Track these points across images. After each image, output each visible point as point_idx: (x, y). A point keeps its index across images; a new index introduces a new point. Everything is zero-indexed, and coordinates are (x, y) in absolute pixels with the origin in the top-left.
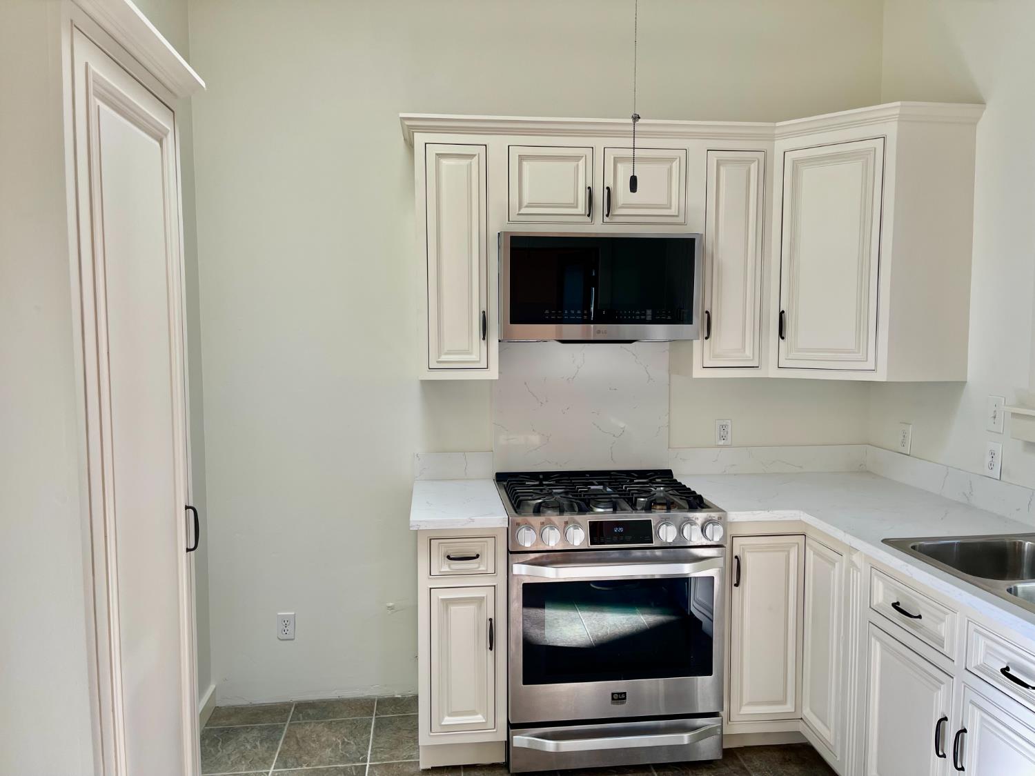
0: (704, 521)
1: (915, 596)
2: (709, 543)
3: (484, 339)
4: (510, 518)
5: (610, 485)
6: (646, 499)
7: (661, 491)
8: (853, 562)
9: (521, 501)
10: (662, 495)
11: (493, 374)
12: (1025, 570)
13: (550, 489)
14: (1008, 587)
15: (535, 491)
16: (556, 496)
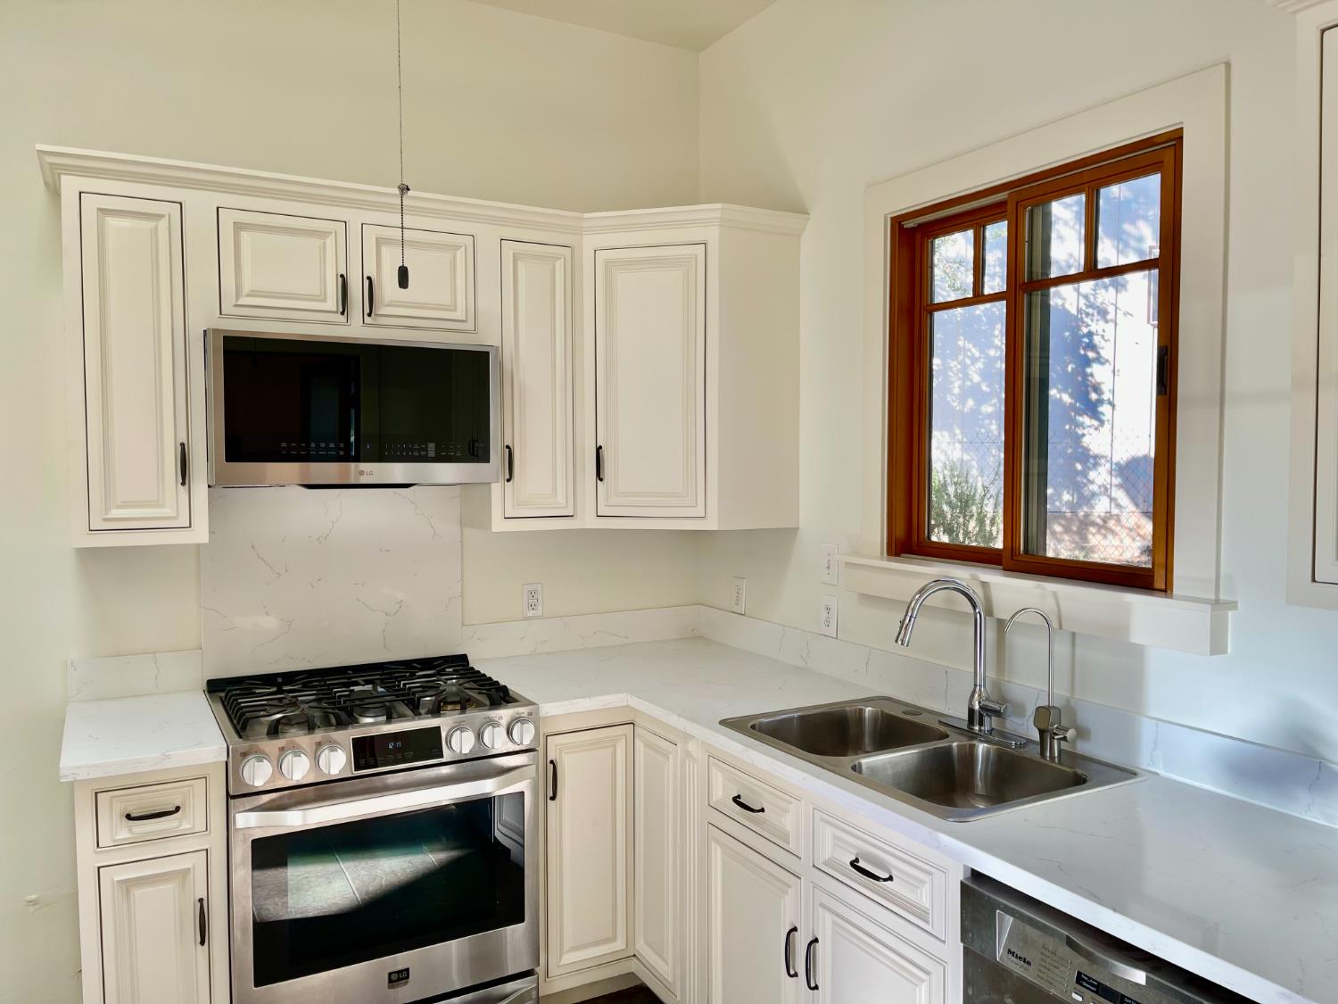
0: (509, 720)
1: (759, 787)
2: (517, 748)
3: (183, 483)
4: (231, 747)
5: (382, 682)
6: (434, 698)
7: (453, 684)
8: (689, 752)
9: (247, 720)
10: (454, 689)
11: (200, 534)
12: (867, 740)
13: (292, 697)
14: (852, 764)
15: (270, 702)
16: (302, 706)
